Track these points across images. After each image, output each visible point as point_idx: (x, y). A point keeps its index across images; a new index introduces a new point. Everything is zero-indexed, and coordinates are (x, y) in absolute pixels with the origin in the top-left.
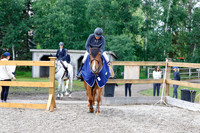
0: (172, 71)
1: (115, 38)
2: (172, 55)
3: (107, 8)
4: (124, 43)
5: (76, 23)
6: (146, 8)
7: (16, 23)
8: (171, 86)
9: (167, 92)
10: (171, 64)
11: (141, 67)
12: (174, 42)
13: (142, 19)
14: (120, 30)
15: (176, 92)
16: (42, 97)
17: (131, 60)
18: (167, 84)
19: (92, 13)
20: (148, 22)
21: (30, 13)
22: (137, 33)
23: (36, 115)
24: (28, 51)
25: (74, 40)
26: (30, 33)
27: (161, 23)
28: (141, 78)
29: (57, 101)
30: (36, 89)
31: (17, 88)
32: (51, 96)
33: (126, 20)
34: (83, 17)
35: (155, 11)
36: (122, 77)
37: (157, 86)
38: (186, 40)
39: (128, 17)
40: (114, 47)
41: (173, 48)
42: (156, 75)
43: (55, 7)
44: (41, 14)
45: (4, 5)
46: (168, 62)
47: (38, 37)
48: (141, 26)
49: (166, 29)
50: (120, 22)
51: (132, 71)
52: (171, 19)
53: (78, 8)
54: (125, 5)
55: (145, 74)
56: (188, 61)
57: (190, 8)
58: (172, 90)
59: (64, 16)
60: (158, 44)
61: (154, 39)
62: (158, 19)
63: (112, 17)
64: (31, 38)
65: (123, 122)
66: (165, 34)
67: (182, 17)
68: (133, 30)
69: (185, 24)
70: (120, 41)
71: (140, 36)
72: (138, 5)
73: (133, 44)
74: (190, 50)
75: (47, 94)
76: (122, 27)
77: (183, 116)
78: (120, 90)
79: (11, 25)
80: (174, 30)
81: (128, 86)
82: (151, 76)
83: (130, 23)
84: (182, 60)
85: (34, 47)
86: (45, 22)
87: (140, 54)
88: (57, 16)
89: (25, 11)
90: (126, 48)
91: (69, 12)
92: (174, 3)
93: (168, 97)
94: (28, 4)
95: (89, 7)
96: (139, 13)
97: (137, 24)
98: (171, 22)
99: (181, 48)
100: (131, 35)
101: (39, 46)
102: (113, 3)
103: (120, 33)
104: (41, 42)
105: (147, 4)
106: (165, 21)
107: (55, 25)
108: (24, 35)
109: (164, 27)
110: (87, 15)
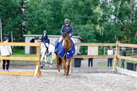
0: (121, 50)
1: (82, 27)
2: (120, 39)
3: (76, 6)
4: (87, 30)
5: (55, 17)
6: (103, 6)
7: (14, 17)
8: (120, 60)
9: (117, 64)
10: (120, 45)
11: (100, 47)
12: (122, 30)
13: (100, 14)
14: (85, 21)
15: (123, 64)
16: (32, 67)
17: (92, 42)
18: (117, 59)
19: (66, 10)
20: (104, 16)
21: (23, 10)
22: (97, 24)
23: (27, 80)
24: (22, 36)
25: (53, 28)
26: (24, 23)
27: (113, 17)
28: (99, 54)
29: (41, 70)
30: (27, 62)
31: (14, 61)
32: (37, 67)
33: (89, 15)
34: (60, 13)
35: (109, 9)
36: (86, 54)
37: (110, 60)
38: (130, 28)
39: (90, 13)
40: (81, 33)
41: (121, 34)
42: (110, 52)
43: (40, 6)
44: (31, 11)
45: (6, 4)
46: (118, 44)
47: (29, 26)
48: (99, 19)
49: (117, 21)
50: (85, 16)
51: (93, 50)
52: (120, 14)
53: (56, 7)
54: (88, 4)
55: (102, 52)
56: (132, 42)
57: (133, 6)
58: (120, 63)
59: (47, 12)
60: (111, 31)
61: (108, 28)
62: (111, 14)
63: (80, 13)
64: (24, 27)
65: (87, 85)
66: (116, 24)
67: (128, 13)
68: (94, 21)
69: (129, 18)
70: (85, 29)
71: (98, 26)
72: (97, 5)
73: (94, 31)
74: (133, 35)
75: (35, 65)
76: (87, 19)
77: (128, 80)
78: (85, 63)
79: (10, 18)
80: (122, 21)
81: (91, 60)
82: (106, 53)
83: (92, 17)
84: (127, 42)
85: (26, 33)
86: (34, 16)
87: (99, 38)
88: (42, 12)
89: (20, 9)
90: (89, 34)
91: (50, 10)
92: (122, 3)
93: (118, 68)
94: (22, 4)
95: (64, 5)
96: (98, 10)
97: (97, 18)
98: (120, 16)
99: (127, 34)
100: (93, 25)
101: (29, 32)
102: (80, 3)
103: (85, 24)
104: (31, 30)
105: (104, 3)
106: (116, 16)
107: (41, 18)
108: (19, 25)
109: (115, 19)
110: (62, 11)
